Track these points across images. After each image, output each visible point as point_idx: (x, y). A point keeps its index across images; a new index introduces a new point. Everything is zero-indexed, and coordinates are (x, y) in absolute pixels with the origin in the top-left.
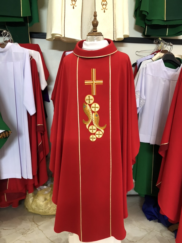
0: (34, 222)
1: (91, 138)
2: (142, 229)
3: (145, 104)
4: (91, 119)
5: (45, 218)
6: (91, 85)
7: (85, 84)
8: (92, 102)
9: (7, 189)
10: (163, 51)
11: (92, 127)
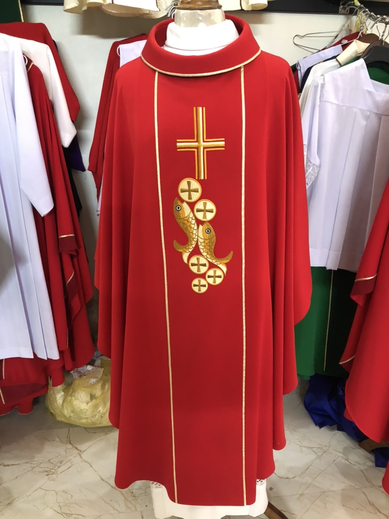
0: (70, 443)
1: (195, 285)
2: (305, 447)
3: (319, 175)
4: (196, 240)
5: (95, 433)
6: (194, 151)
7: (178, 150)
8: (195, 196)
9: (4, 378)
10: (365, 38)
11: (198, 259)
